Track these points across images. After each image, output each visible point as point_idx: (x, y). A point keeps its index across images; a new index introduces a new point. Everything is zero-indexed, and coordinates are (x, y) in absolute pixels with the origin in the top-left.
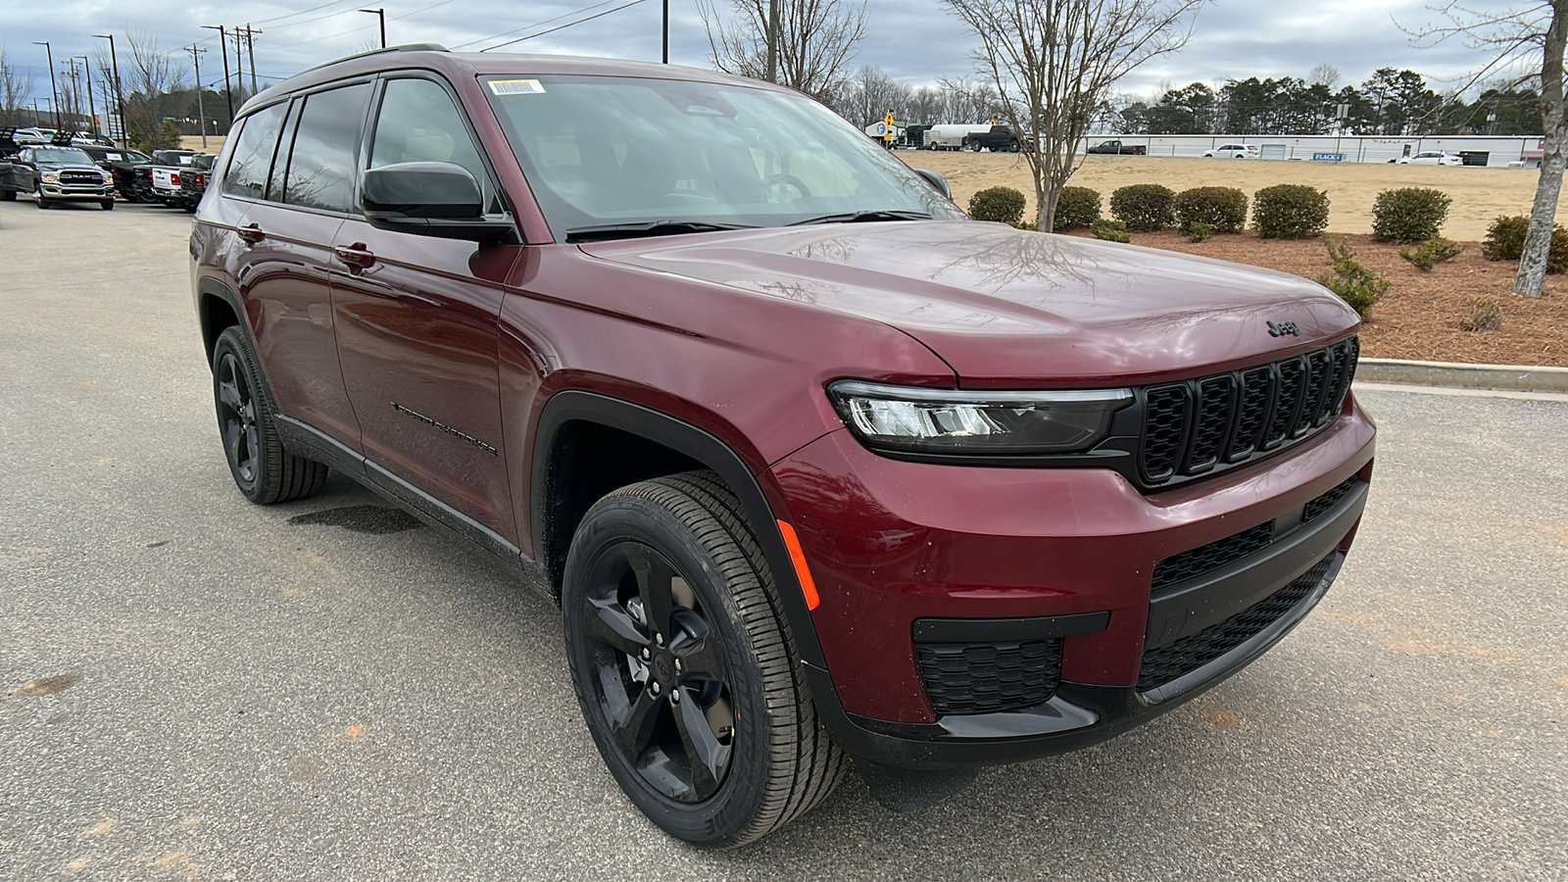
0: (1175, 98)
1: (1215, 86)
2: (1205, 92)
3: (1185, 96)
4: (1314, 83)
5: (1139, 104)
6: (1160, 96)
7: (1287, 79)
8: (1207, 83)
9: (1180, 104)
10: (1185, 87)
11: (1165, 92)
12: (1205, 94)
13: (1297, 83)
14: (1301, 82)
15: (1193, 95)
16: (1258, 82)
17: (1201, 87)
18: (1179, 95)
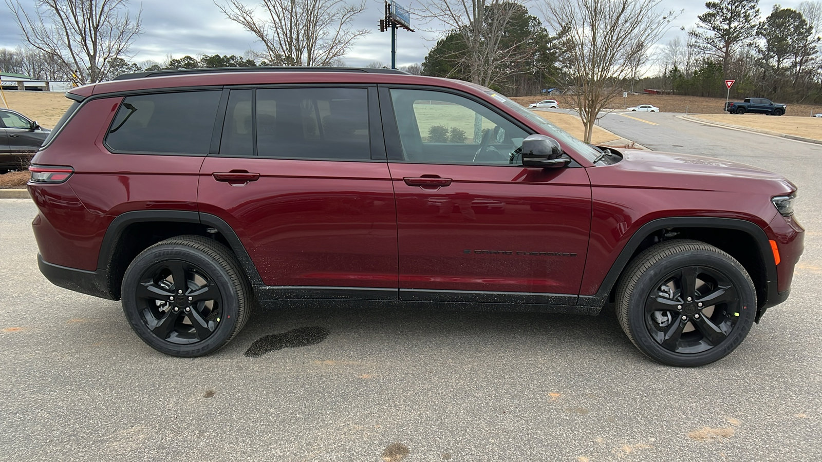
0: (177, 64)
1: (197, 58)
2: (193, 61)
3: (182, 63)
4: (247, 59)
5: (156, 66)
6: (168, 62)
7: (233, 56)
8: (193, 56)
9: (180, 66)
10: (181, 58)
11: (170, 60)
12: (193, 62)
13: (239, 58)
14: (241, 58)
15: (186, 62)
16: (219, 57)
17: (191, 59)
18: (179, 62)
